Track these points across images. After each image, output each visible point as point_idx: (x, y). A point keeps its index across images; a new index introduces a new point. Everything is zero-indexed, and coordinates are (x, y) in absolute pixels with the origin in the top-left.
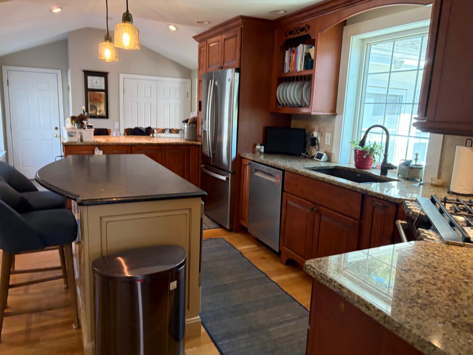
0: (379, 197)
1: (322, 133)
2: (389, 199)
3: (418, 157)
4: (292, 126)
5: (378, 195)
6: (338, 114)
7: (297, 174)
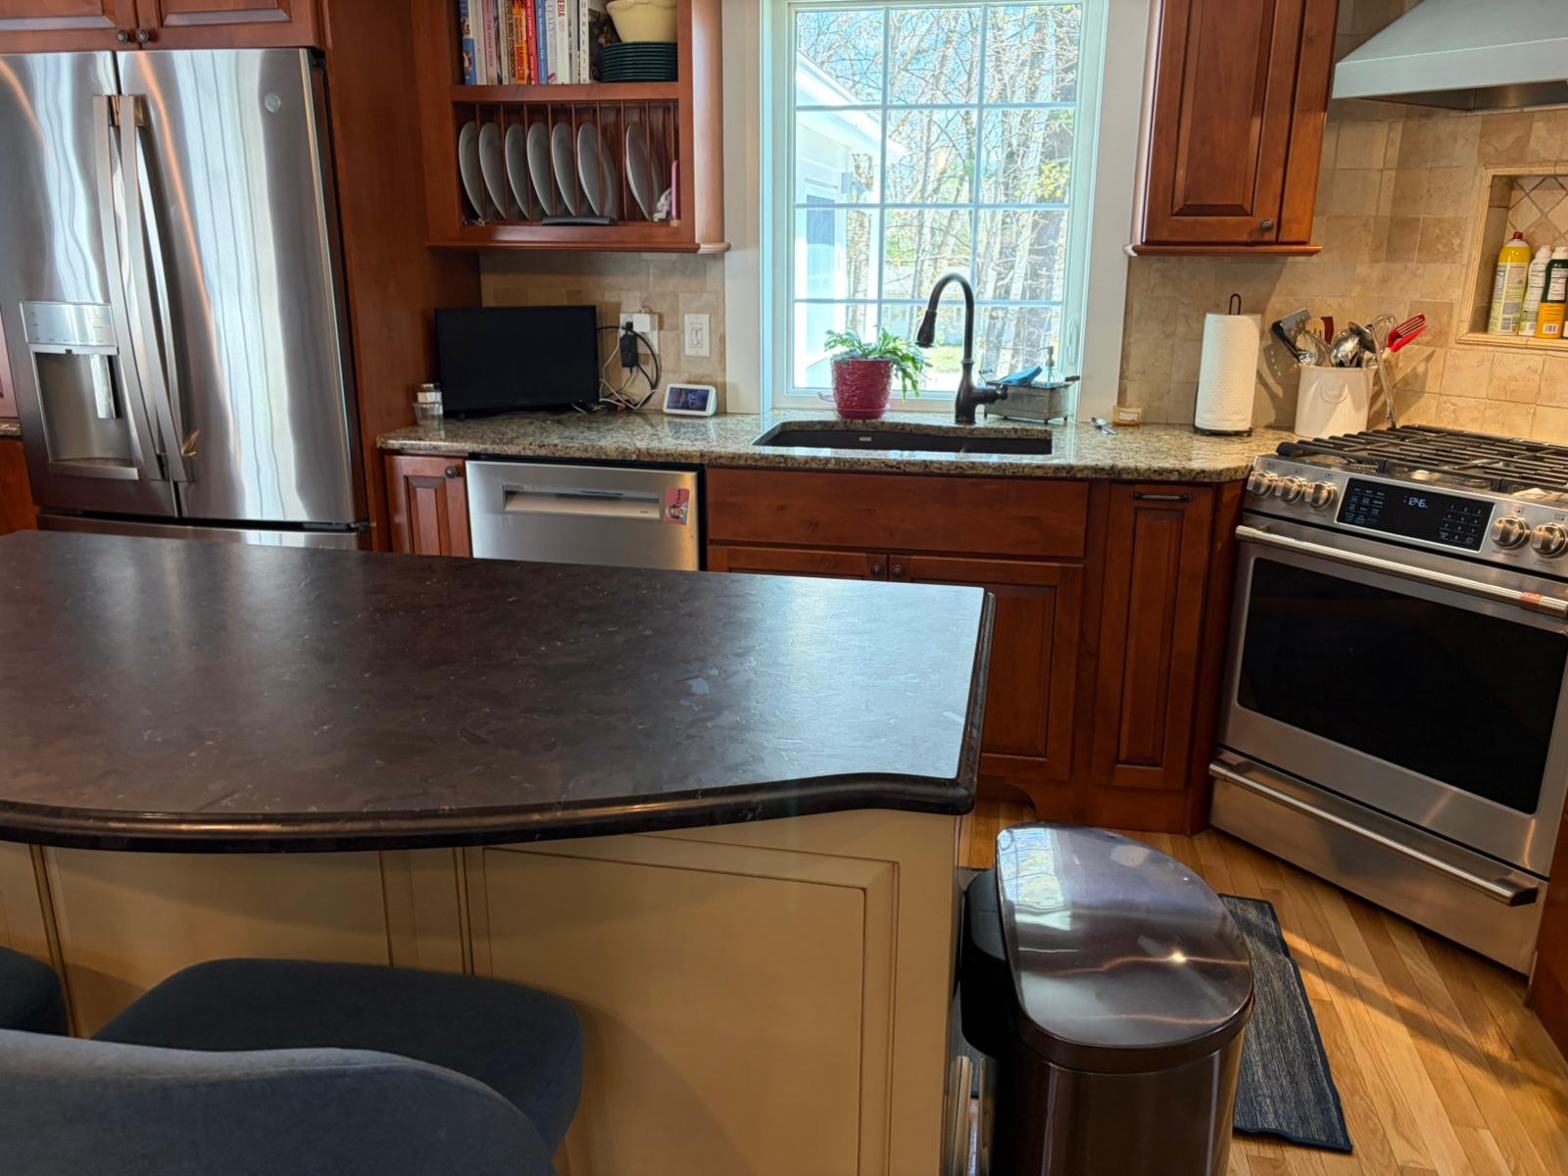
0: (1163, 477)
1: (661, 316)
2: (1200, 479)
3: (1055, 357)
4: (489, 300)
5: (1160, 474)
6: (733, 246)
7: (786, 469)
